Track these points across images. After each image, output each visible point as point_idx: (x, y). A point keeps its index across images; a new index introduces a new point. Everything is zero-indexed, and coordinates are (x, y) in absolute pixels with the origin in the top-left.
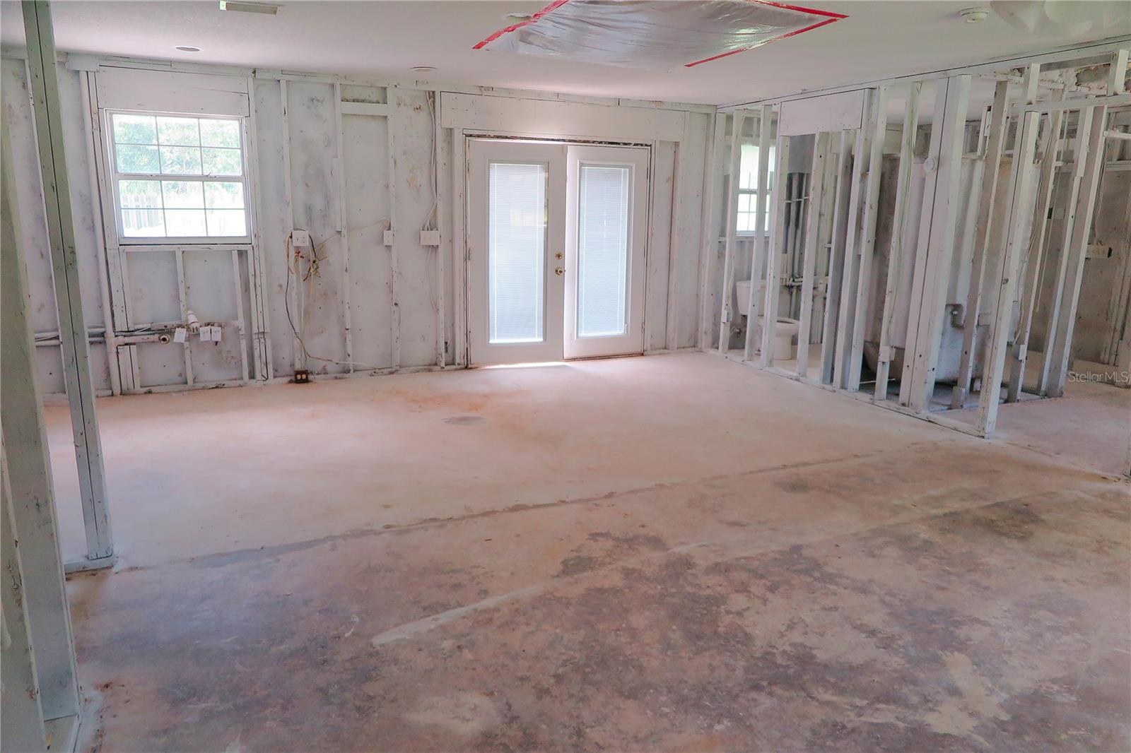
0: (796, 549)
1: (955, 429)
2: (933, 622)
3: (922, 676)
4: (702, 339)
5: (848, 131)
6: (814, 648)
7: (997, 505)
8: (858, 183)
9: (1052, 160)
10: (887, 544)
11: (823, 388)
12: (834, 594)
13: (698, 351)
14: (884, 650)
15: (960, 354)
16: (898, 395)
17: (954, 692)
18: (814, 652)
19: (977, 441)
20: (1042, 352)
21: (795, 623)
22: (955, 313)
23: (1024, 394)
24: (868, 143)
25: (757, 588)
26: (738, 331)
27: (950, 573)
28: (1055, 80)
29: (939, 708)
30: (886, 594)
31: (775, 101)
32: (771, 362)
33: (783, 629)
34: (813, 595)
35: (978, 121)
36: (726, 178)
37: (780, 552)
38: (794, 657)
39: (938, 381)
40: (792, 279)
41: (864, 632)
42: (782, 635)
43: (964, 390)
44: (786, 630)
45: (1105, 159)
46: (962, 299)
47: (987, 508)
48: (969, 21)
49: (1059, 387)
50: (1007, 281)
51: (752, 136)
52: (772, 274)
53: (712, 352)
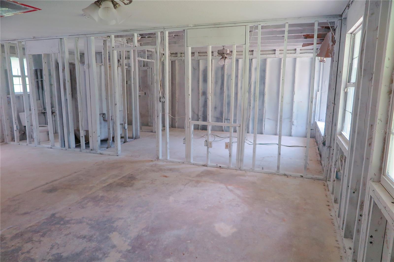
0: (53, 215)
1: (109, 155)
2: (105, 225)
3: (103, 246)
4: (6, 138)
5: (55, 54)
6: (62, 253)
7: (123, 177)
8: (62, 73)
9: (124, 66)
10: (88, 202)
11: (62, 149)
12: (69, 228)
13: (5, 144)
14: (89, 242)
15: (107, 130)
16: (89, 147)
17: (114, 247)
18: (62, 255)
19: (116, 157)
20: (132, 125)
21: (54, 246)
22: (104, 116)
23: (129, 139)
24: (63, 58)
25: (36, 238)
26: (23, 132)
27: (110, 205)
28: (121, 41)
29: (109, 255)
30: (89, 221)
31: (23, 40)
32: (39, 143)
33: (48, 251)
34: (61, 231)
35: (101, 53)
36: (6, 71)
37: (47, 219)
38: (54, 260)
39: (102, 140)
40: (44, 110)
41: (81, 238)
42: (48, 253)
43: (110, 141)
44: (50, 250)
45: (139, 66)
46: (105, 111)
47: (120, 179)
48: (86, 18)
49: (138, 136)
50: (116, 104)
51: (15, 54)
52: (33, 109)
53: (12, 143)
